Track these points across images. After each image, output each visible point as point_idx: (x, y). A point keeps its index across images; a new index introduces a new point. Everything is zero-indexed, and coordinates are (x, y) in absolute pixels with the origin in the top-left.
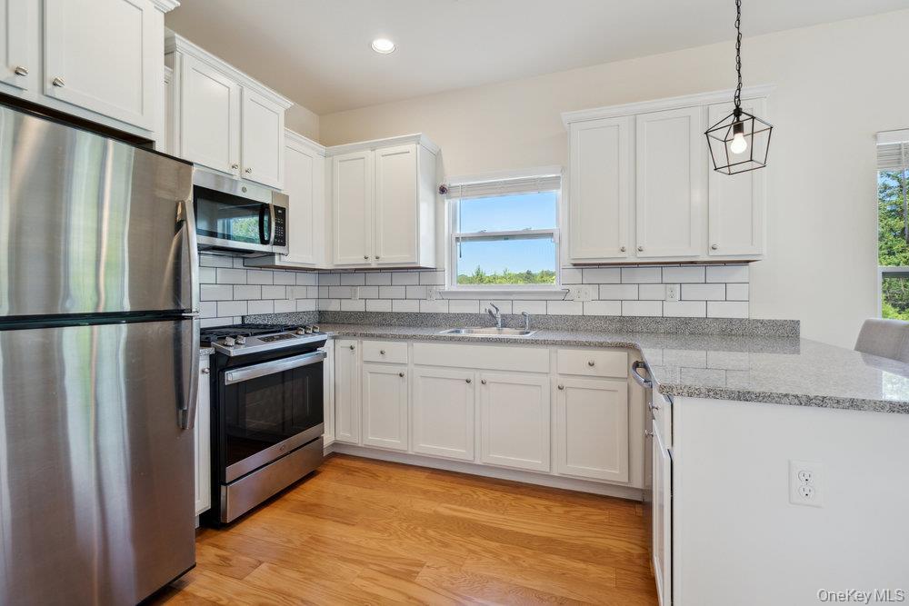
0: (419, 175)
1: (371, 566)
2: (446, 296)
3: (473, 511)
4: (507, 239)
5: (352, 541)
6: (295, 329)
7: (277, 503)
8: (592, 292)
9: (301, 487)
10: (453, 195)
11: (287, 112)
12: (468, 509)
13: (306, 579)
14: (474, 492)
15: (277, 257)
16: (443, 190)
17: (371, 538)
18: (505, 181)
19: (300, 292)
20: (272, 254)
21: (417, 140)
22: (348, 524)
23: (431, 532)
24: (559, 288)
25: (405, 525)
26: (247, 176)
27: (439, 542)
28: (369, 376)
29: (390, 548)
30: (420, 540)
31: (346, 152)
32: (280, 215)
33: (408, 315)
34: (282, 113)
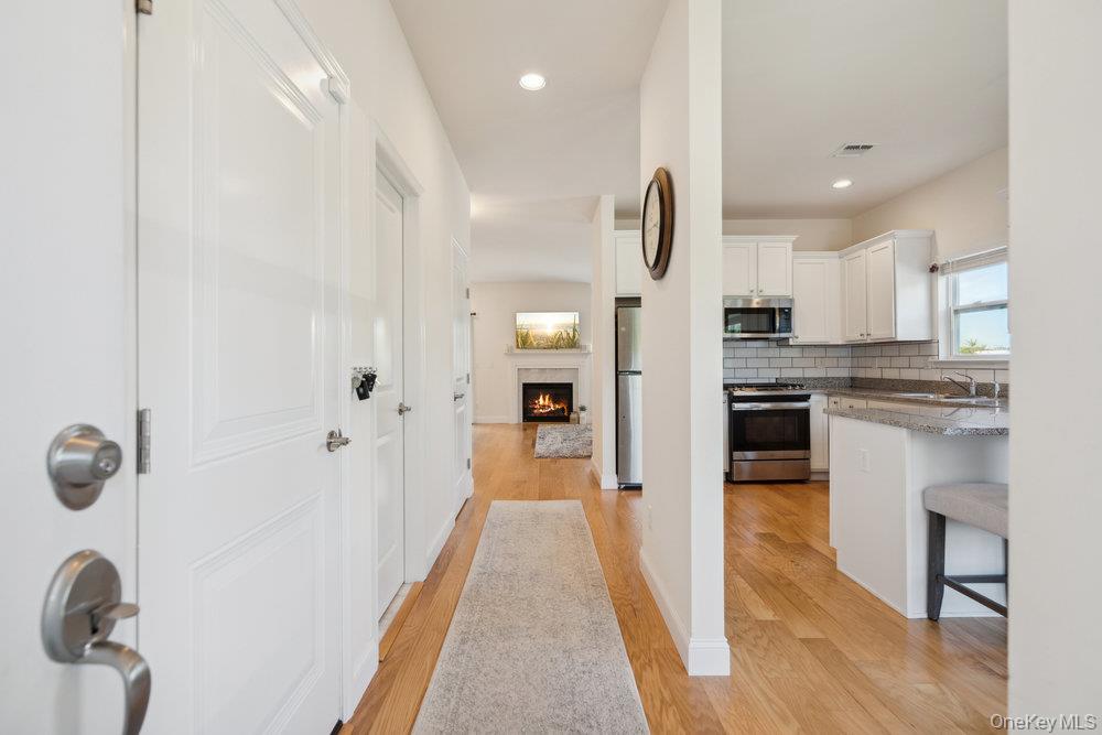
0: (897, 265)
2: (941, 365)
6: (794, 386)
11: (794, 243)
15: (791, 339)
16: (933, 269)
19: (832, 362)
20: (788, 338)
21: (892, 237)
26: (762, 294)
31: (850, 253)
32: (787, 313)
33: (910, 381)
34: (790, 245)
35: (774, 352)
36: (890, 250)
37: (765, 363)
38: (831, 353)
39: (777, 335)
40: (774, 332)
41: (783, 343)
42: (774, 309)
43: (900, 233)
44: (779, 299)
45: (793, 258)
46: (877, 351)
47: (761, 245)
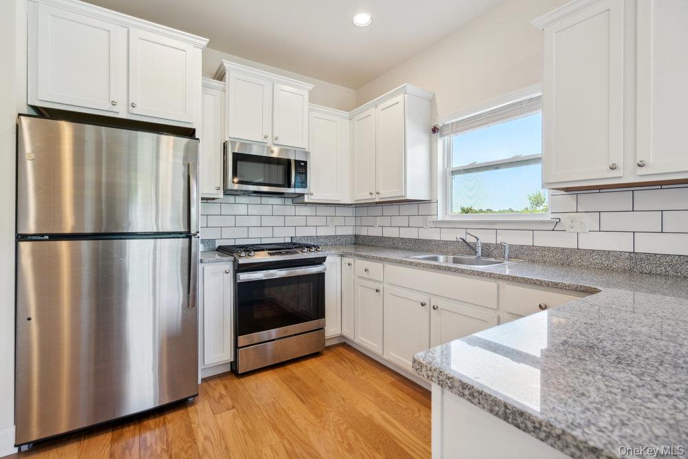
0: (407, 120)
1: (286, 442)
2: (440, 225)
3: (402, 428)
4: (498, 168)
5: (292, 416)
6: (309, 247)
7: (281, 368)
8: (590, 221)
9: (303, 362)
10: (444, 133)
11: (310, 93)
12: (398, 424)
13: (242, 431)
14: (419, 411)
15: (306, 196)
16: (435, 130)
17: (305, 418)
18: (492, 111)
19: (340, 221)
20: (303, 195)
21: (404, 91)
22: (302, 401)
23: (350, 433)
24: (549, 217)
25: (337, 418)
26: (276, 142)
27: (349, 445)
28: (360, 288)
29: (310, 434)
30: (336, 436)
31: (360, 113)
32: (302, 166)
33: (410, 240)
34: (306, 94)
35: (290, 209)
36: (401, 105)
37: (280, 221)
38: (340, 211)
39: (291, 190)
40: (289, 186)
41: (298, 199)
42: (289, 161)
43: (411, 88)
44: (296, 150)
45: (310, 110)
46: (378, 210)
47: (277, 86)
